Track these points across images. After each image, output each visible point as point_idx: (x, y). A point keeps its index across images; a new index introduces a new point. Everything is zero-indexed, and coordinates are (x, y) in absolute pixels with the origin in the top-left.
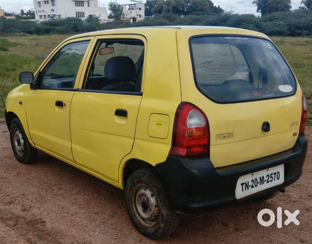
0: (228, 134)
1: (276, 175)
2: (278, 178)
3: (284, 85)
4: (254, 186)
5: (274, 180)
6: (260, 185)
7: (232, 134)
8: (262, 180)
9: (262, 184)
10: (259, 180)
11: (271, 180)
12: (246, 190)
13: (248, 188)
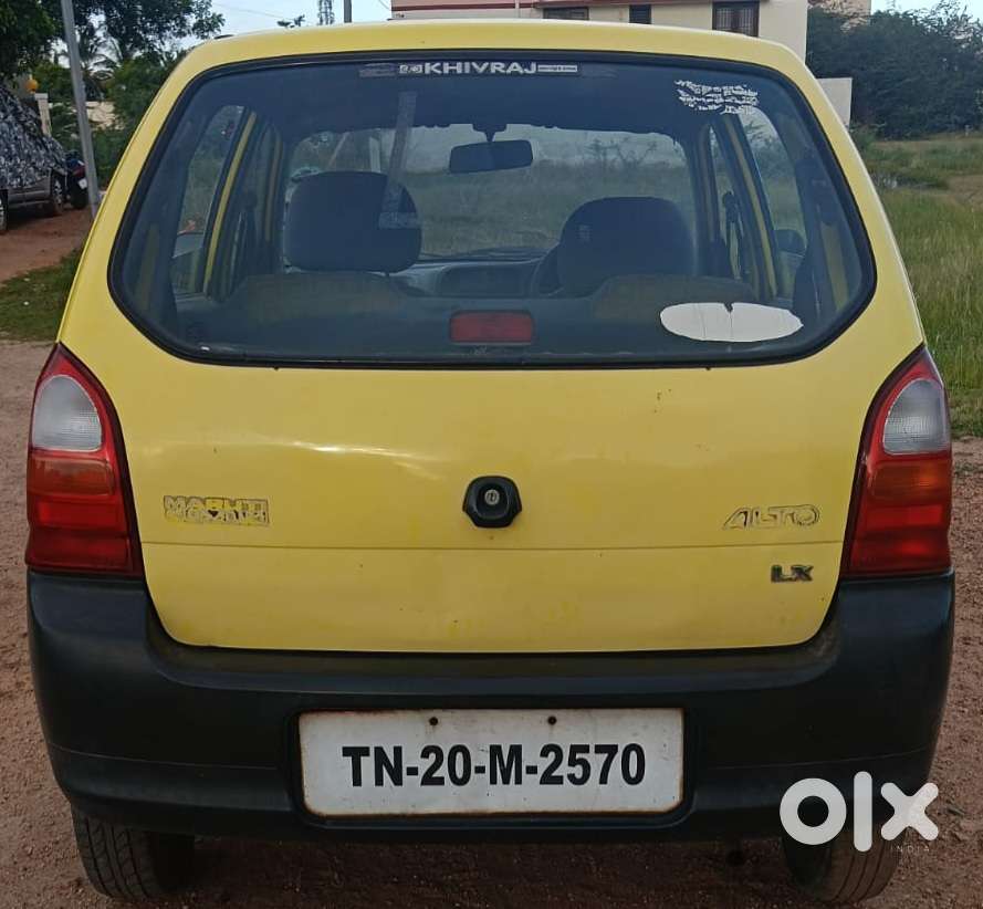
0: (233, 503)
1: (618, 757)
2: (633, 772)
3: (721, 306)
4: (442, 779)
5: (603, 780)
6: (493, 781)
7: (258, 507)
8: (507, 764)
9: (506, 781)
10: (481, 758)
11: (579, 775)
12: (379, 781)
13: (398, 781)
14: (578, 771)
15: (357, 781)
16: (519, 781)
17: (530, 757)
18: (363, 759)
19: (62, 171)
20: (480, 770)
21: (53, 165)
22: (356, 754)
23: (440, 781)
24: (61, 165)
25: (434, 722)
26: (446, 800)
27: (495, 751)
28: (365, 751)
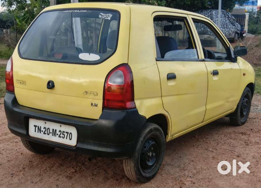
1: (69, 135)
5: (67, 139)
7: (25, 82)
8: (54, 133)
9: (54, 136)
10: (51, 131)
11: (63, 137)
12: (38, 132)
13: (40, 133)
14: (63, 136)
15: (35, 131)
16: (56, 136)
17: (58, 132)
18: (36, 128)
19: (238, 32)
20: (51, 133)
21: (236, 30)
22: (35, 126)
23: (46, 134)
24: (239, 30)
25: (45, 123)
26: (46, 137)
27: (53, 130)
28: (36, 126)
